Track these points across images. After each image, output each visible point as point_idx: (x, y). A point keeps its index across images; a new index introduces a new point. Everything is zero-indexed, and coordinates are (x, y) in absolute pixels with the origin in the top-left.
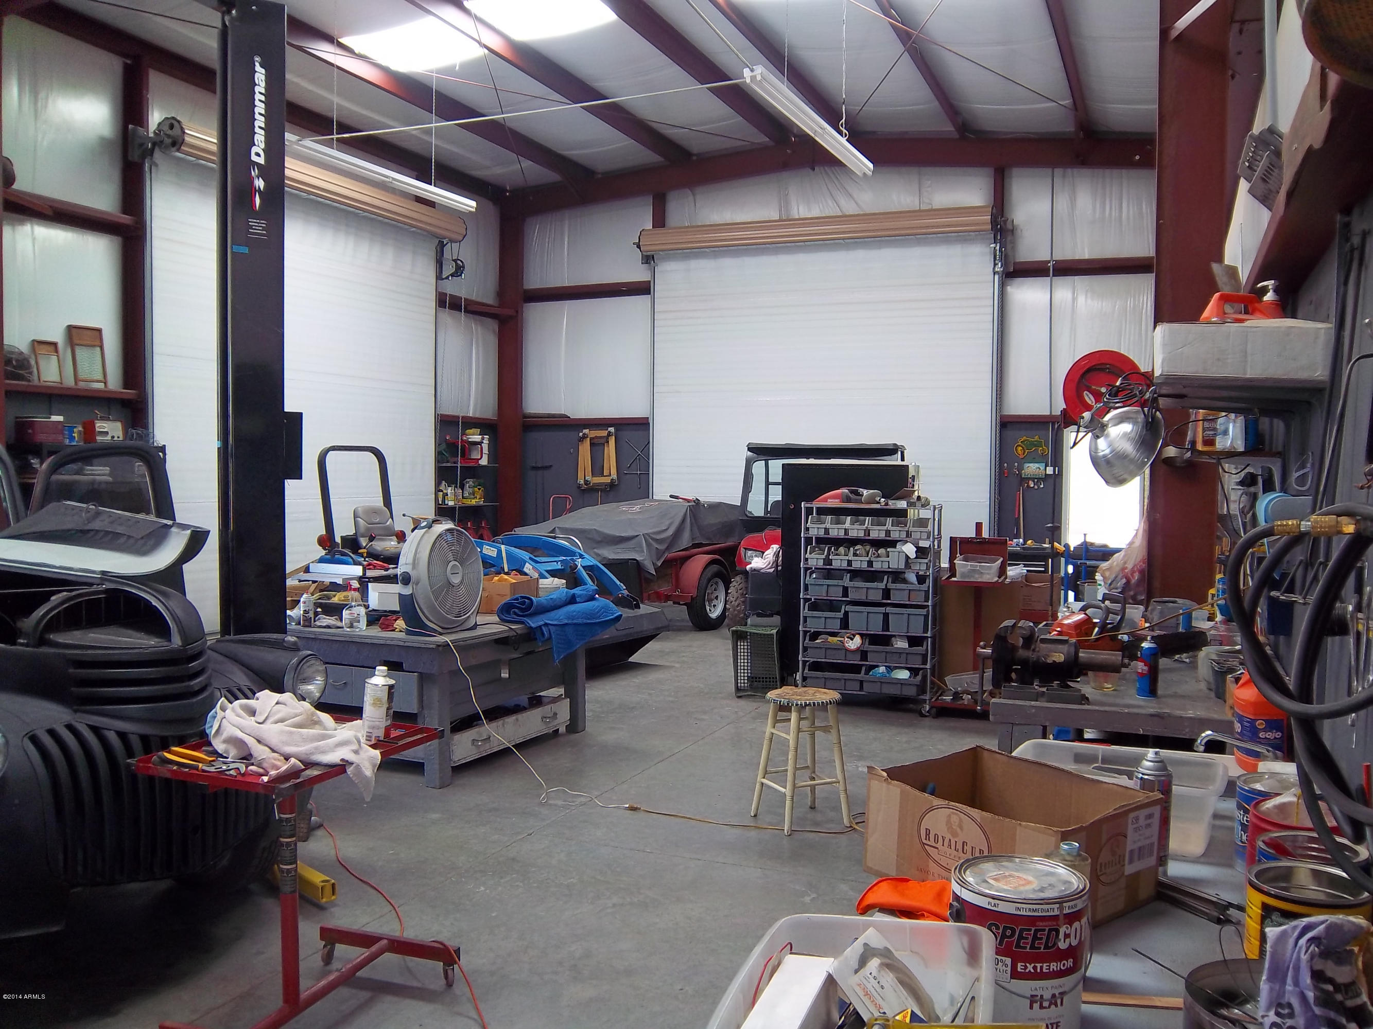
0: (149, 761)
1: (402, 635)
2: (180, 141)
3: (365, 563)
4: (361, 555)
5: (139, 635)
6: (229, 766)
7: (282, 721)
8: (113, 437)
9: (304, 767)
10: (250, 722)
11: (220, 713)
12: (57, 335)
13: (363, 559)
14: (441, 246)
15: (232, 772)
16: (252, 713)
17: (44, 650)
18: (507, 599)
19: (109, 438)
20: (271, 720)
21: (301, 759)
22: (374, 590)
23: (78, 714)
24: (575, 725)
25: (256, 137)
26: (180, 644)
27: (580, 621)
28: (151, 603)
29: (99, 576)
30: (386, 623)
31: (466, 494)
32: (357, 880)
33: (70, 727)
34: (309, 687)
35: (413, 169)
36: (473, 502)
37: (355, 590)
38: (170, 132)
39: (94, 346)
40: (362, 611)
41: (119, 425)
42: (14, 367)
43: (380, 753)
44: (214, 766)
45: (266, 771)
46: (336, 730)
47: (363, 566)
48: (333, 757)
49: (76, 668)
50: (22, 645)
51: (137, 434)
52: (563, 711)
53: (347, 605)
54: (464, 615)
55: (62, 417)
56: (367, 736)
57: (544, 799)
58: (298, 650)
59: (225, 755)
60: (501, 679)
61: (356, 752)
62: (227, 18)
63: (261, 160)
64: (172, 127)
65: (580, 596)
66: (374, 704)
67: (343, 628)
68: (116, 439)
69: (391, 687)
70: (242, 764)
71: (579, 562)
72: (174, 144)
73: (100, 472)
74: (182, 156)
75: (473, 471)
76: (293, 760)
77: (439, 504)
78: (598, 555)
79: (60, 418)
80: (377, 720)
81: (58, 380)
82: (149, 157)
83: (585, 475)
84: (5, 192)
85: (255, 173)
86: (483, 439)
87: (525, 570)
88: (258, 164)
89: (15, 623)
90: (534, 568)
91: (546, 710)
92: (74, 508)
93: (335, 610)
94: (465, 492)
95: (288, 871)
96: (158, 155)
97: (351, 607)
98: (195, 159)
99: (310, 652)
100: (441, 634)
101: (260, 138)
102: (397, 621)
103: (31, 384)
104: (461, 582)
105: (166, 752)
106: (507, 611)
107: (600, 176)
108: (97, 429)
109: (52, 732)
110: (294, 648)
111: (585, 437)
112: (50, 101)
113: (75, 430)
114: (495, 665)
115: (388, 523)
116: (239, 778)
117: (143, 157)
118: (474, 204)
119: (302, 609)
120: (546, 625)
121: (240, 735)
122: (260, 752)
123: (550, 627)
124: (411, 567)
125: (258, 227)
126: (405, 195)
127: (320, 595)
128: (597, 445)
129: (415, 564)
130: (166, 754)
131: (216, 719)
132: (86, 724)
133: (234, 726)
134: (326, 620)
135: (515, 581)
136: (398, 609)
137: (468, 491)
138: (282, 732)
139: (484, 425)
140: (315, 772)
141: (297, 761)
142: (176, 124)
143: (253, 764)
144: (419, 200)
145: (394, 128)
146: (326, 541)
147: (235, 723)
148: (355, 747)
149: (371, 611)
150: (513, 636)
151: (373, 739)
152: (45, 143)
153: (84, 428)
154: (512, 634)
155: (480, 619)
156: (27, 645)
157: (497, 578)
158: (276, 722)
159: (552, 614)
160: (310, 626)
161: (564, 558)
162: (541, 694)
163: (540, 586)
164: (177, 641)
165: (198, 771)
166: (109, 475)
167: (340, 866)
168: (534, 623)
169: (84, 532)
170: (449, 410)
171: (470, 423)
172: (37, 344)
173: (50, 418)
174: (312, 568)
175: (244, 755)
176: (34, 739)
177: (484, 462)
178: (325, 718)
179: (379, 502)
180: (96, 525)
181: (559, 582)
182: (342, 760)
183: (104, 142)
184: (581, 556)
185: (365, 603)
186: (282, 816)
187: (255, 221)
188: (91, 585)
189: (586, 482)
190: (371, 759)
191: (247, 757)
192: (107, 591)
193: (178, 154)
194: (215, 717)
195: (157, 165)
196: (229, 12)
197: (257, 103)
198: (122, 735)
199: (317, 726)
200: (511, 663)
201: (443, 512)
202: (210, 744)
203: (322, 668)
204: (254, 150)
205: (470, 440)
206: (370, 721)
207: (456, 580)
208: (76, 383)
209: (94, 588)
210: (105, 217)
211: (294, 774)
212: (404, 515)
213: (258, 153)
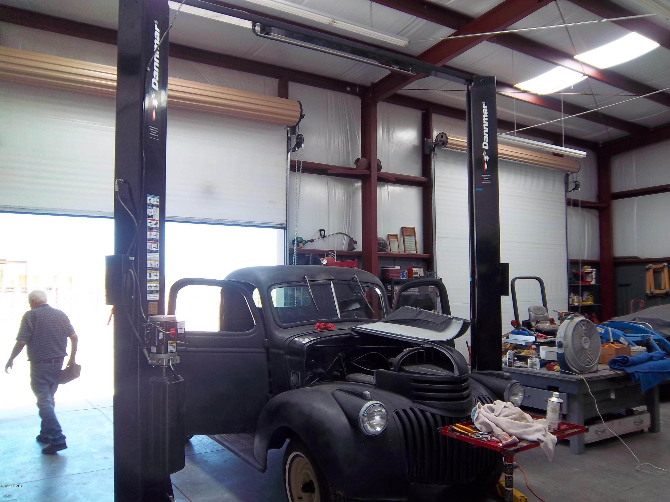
0: (446, 429)
1: (558, 374)
2: (446, 142)
3: (535, 335)
4: (532, 330)
5: (439, 369)
6: (483, 436)
7: (507, 416)
8: (420, 275)
9: (519, 441)
10: (492, 415)
11: (478, 410)
12: (397, 232)
13: (534, 332)
14: (567, 176)
15: (484, 439)
16: (493, 411)
17: (401, 373)
18: (613, 357)
19: (418, 275)
20: (502, 415)
21: (517, 437)
22: (543, 349)
23: (415, 404)
24: (654, 428)
25: (485, 137)
26: (458, 374)
27: (656, 371)
28: (446, 355)
29: (423, 341)
30: (550, 367)
31: (584, 300)
32: (537, 498)
33: (411, 409)
34: (516, 398)
35: (552, 140)
36: (588, 303)
37: (534, 349)
38: (441, 139)
39: (412, 235)
40: (537, 360)
41: (422, 269)
42: (381, 246)
43: (557, 437)
44: (476, 435)
45: (500, 440)
46: (533, 423)
47: (535, 336)
48: (533, 437)
49: (414, 383)
50: (392, 370)
51: (430, 273)
52: (646, 419)
53: (530, 357)
54: (591, 365)
55: (400, 267)
56: (549, 427)
57: (638, 469)
58: (511, 380)
59: (480, 430)
60: (610, 399)
61: (544, 436)
62: (470, 87)
63: (487, 148)
64: (442, 137)
65: (655, 357)
66: (552, 412)
67: (528, 368)
68: (421, 276)
69: (561, 403)
70: (489, 436)
71: (652, 337)
72: (443, 144)
73: (415, 291)
74: (447, 149)
75: (588, 288)
76: (514, 437)
77: (571, 305)
78: (661, 333)
79: (399, 267)
80: (554, 420)
81: (398, 251)
82: (433, 151)
83: (650, 289)
84: (378, 174)
85: (484, 154)
86: (592, 271)
87: (621, 341)
88: (486, 150)
89: (387, 359)
90: (626, 340)
91: (636, 418)
92: (410, 309)
93: (524, 359)
94: (584, 298)
95: (509, 491)
96: (436, 149)
97: (532, 358)
98: (452, 149)
99: (516, 381)
100: (579, 374)
101: (486, 138)
102: (556, 366)
103: (387, 253)
104: (589, 347)
105: (454, 426)
106: (613, 363)
107: (652, 130)
108: (414, 272)
109: (404, 411)
110: (509, 379)
111: (649, 268)
112: (394, 133)
113: (405, 272)
114: (607, 392)
115: (546, 315)
116: (488, 443)
117: (431, 151)
118: (585, 153)
119: (508, 358)
120: (637, 372)
121: (488, 421)
122: (497, 430)
123: (639, 373)
124: (563, 339)
125: (486, 178)
126: (548, 153)
127: (516, 351)
128: (657, 272)
129: (565, 337)
130: (454, 427)
131: (476, 412)
132: (418, 408)
133: (485, 416)
134: (519, 364)
135: (618, 347)
136: (556, 360)
137: (585, 297)
138: (508, 422)
139: (592, 264)
140: (524, 444)
141: (516, 438)
142: (444, 136)
143: (494, 436)
144: (555, 154)
145: (545, 123)
146: (515, 323)
147: (485, 415)
148: (544, 433)
149: (541, 360)
150: (618, 377)
151: (552, 429)
152: (392, 151)
153: (408, 271)
154: (617, 376)
155: (600, 367)
156: (394, 371)
157: (607, 345)
158: (504, 416)
159: (640, 366)
160: (511, 366)
161: (643, 335)
162: (634, 409)
163: (632, 350)
164: (457, 373)
165: (469, 437)
166: (419, 292)
167: (528, 489)
168: (630, 370)
169: (415, 320)
170: (574, 257)
171: (586, 263)
172: (389, 236)
173: (395, 267)
174: (510, 336)
175: (489, 431)
176: (397, 413)
177: (593, 283)
178: (527, 416)
179: (541, 304)
180: (420, 317)
181: (642, 349)
182: (538, 439)
183: (415, 147)
184: (653, 334)
185: (538, 356)
186: (507, 463)
187: (485, 175)
188: (420, 345)
189: (651, 293)
190: (552, 440)
191: (491, 432)
192: (426, 348)
193: (445, 148)
194: (475, 411)
195: (436, 154)
196: (470, 84)
197: (484, 122)
198: (433, 415)
199: (524, 420)
200: (616, 391)
201: (573, 309)
202: (473, 424)
203: (522, 389)
204: (484, 143)
205: (586, 272)
206: (550, 420)
207: (586, 346)
208: (405, 252)
209: (421, 347)
210: (416, 179)
211: (514, 444)
212: (554, 311)
213: (485, 145)
